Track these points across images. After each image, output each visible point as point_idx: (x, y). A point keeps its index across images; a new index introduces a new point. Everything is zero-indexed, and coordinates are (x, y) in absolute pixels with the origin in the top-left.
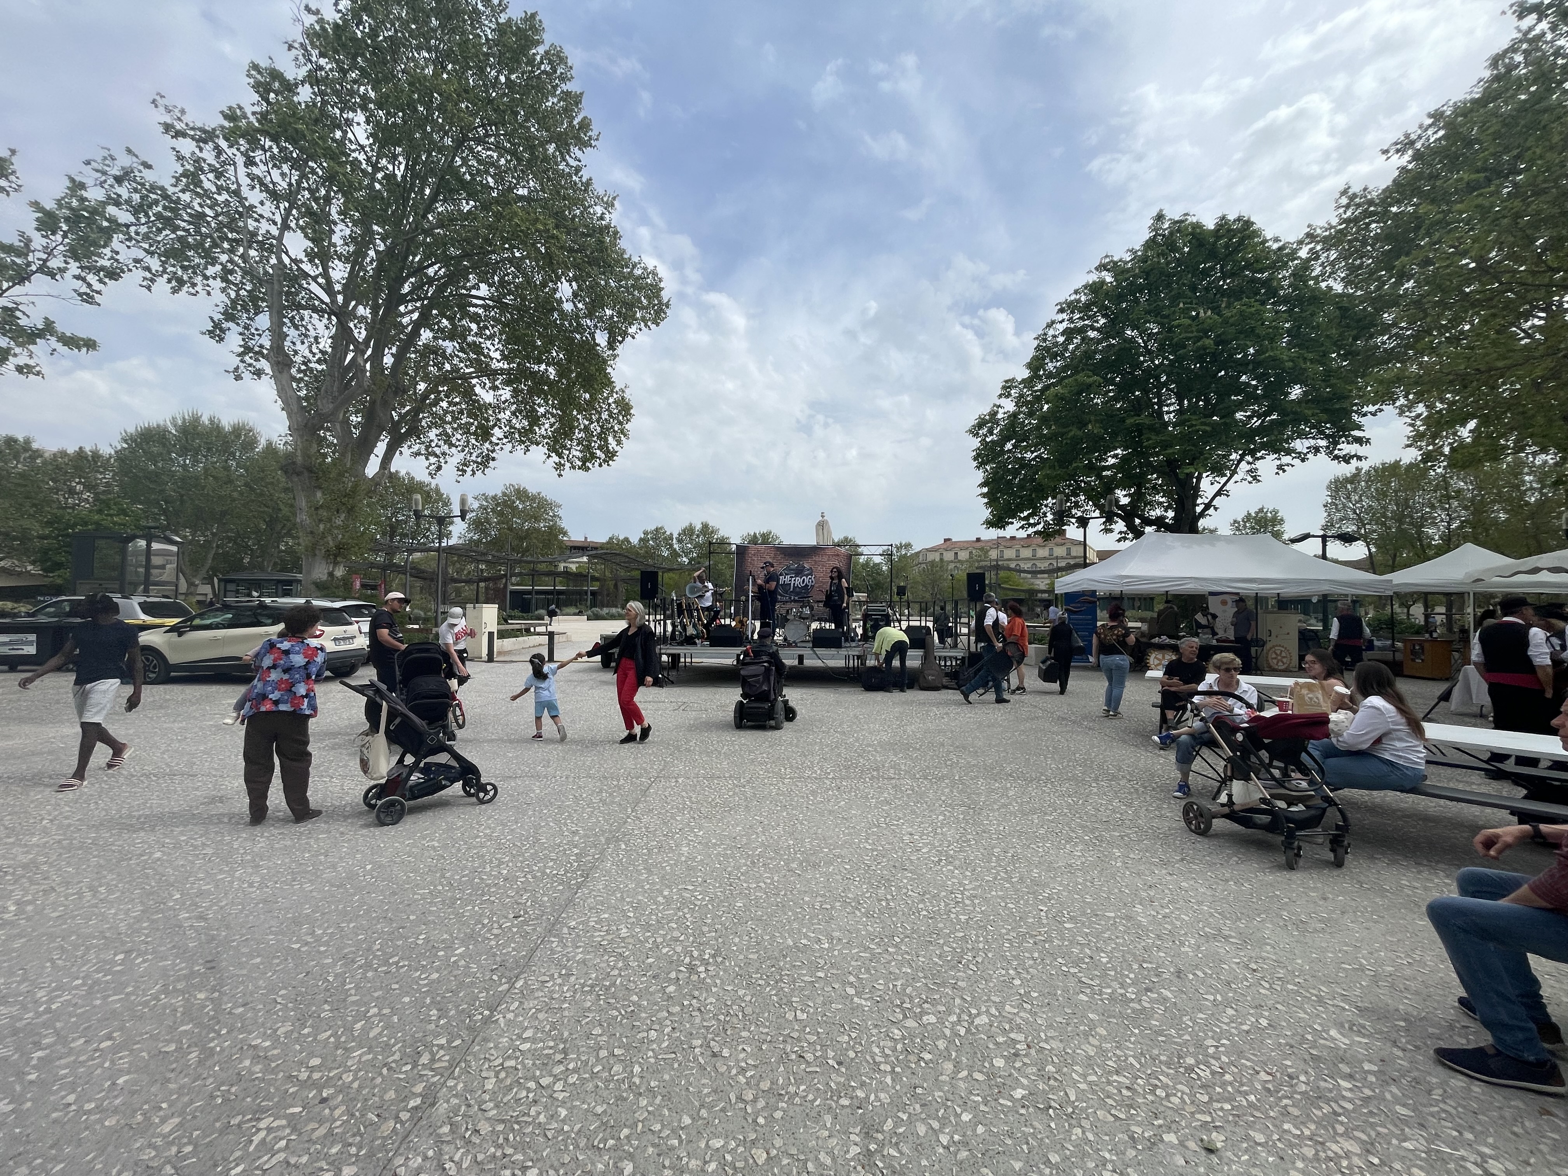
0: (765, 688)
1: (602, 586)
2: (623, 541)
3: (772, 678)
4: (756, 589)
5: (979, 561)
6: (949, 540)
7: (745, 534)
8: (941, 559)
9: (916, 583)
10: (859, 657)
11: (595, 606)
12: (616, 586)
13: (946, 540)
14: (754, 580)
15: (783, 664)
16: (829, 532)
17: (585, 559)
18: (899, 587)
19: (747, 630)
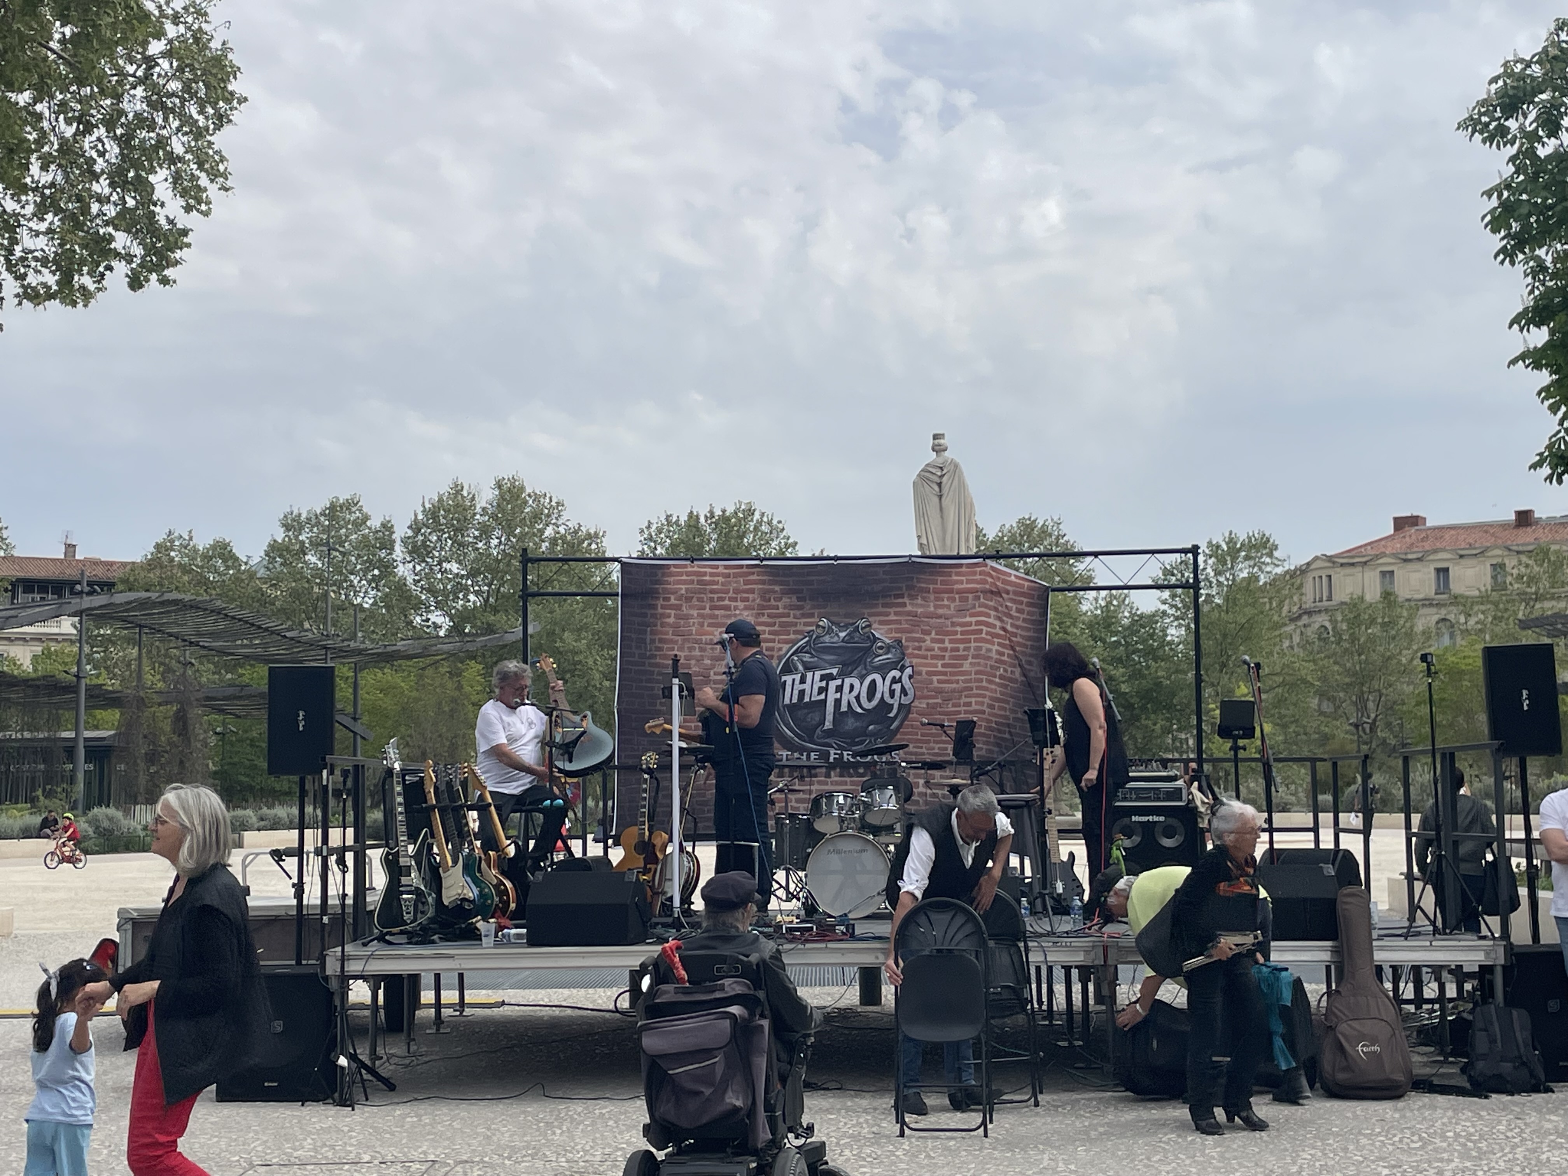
0: (735, 1100)
1: (127, 729)
2: (207, 558)
3: (761, 1063)
4: (696, 728)
5: (1529, 600)
6: (1415, 521)
7: (658, 518)
8: (1388, 596)
9: (1296, 684)
10: (1085, 973)
11: (103, 800)
12: (181, 722)
13: (1400, 523)
14: (689, 692)
15: (799, 1006)
16: (965, 507)
17: (67, 626)
18: (1228, 707)
19: (665, 878)
